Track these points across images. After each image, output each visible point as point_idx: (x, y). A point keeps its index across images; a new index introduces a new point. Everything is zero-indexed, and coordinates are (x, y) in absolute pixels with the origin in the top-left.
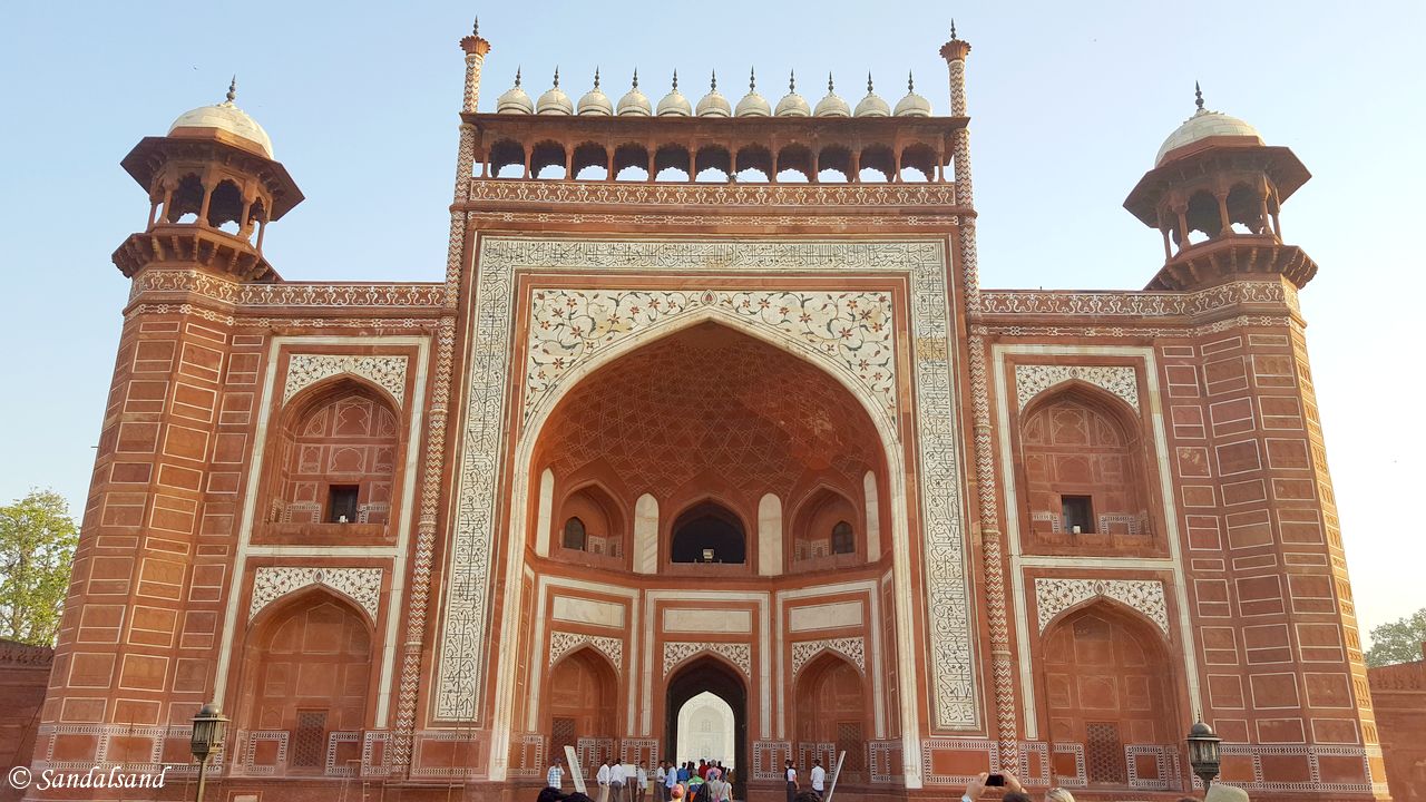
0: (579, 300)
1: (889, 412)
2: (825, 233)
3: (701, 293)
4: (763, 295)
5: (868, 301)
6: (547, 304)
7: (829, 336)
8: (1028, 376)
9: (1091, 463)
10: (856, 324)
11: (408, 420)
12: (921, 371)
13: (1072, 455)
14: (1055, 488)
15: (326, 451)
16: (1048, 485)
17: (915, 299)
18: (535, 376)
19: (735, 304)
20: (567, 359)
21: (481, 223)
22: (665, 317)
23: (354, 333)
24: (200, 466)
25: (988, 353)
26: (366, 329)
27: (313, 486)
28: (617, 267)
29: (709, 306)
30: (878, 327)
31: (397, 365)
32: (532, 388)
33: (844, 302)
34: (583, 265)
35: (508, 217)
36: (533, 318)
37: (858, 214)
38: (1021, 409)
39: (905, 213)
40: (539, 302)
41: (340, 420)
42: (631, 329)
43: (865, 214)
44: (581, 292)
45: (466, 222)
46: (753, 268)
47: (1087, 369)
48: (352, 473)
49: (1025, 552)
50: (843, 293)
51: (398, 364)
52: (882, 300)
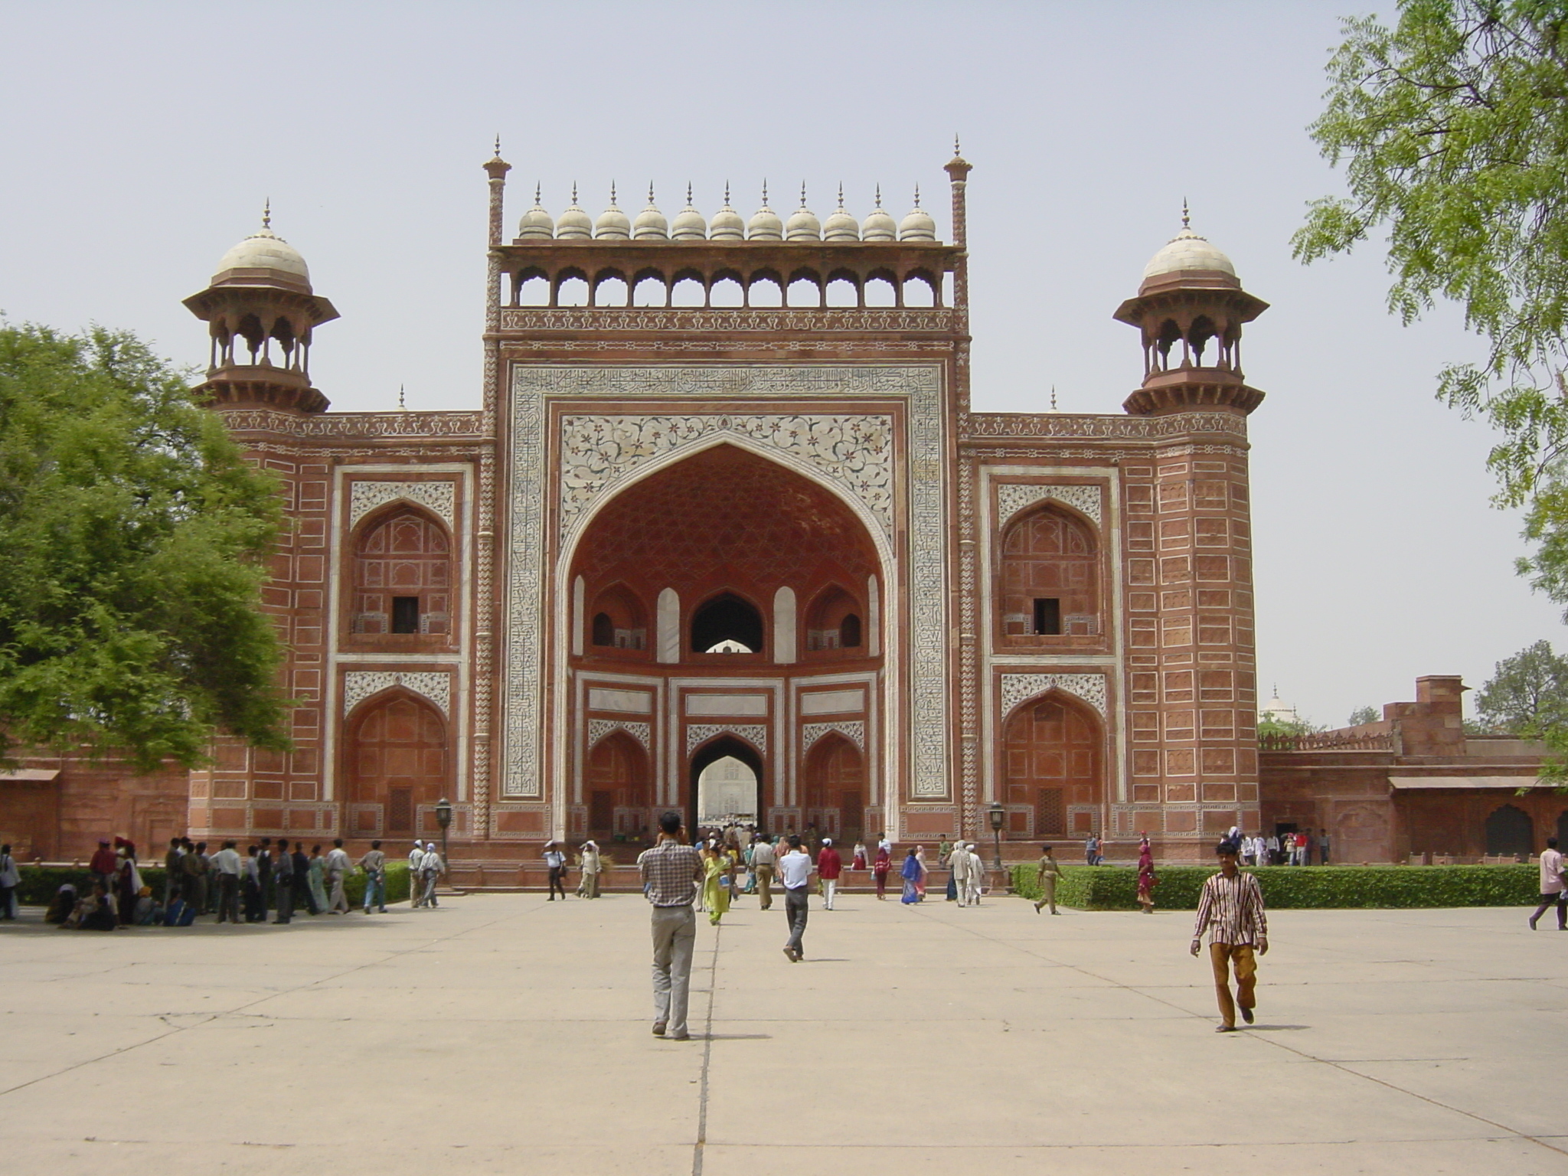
0: (606, 426)
1: (886, 529)
2: (832, 357)
3: (717, 417)
4: (774, 419)
5: (869, 424)
6: (578, 429)
7: (833, 458)
8: (1009, 495)
9: (1061, 571)
10: (859, 447)
11: (459, 542)
12: (916, 492)
13: (1046, 563)
14: (1028, 593)
15: (387, 565)
16: (1023, 589)
17: (913, 421)
18: (568, 498)
19: (749, 428)
20: (597, 483)
21: (512, 352)
22: (685, 441)
23: (405, 461)
24: (289, 585)
25: (975, 474)
26: (415, 457)
27: (379, 598)
28: (638, 393)
29: (725, 431)
30: (879, 450)
31: (445, 491)
32: (567, 512)
33: (848, 426)
34: (606, 392)
35: (536, 345)
36: (564, 444)
37: (862, 339)
38: (1001, 525)
39: (907, 337)
40: (569, 428)
41: (396, 539)
42: (653, 453)
43: (869, 340)
44: (608, 418)
45: (498, 350)
46: (766, 393)
47: (1060, 488)
48: (411, 586)
49: (997, 651)
50: (847, 417)
51: (447, 490)
52: (883, 423)
